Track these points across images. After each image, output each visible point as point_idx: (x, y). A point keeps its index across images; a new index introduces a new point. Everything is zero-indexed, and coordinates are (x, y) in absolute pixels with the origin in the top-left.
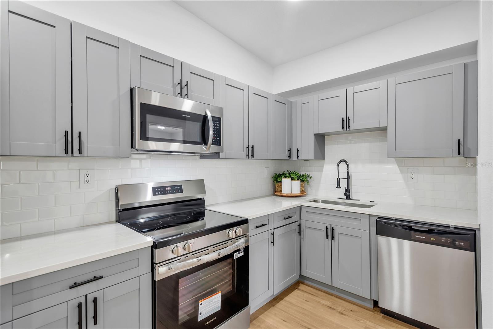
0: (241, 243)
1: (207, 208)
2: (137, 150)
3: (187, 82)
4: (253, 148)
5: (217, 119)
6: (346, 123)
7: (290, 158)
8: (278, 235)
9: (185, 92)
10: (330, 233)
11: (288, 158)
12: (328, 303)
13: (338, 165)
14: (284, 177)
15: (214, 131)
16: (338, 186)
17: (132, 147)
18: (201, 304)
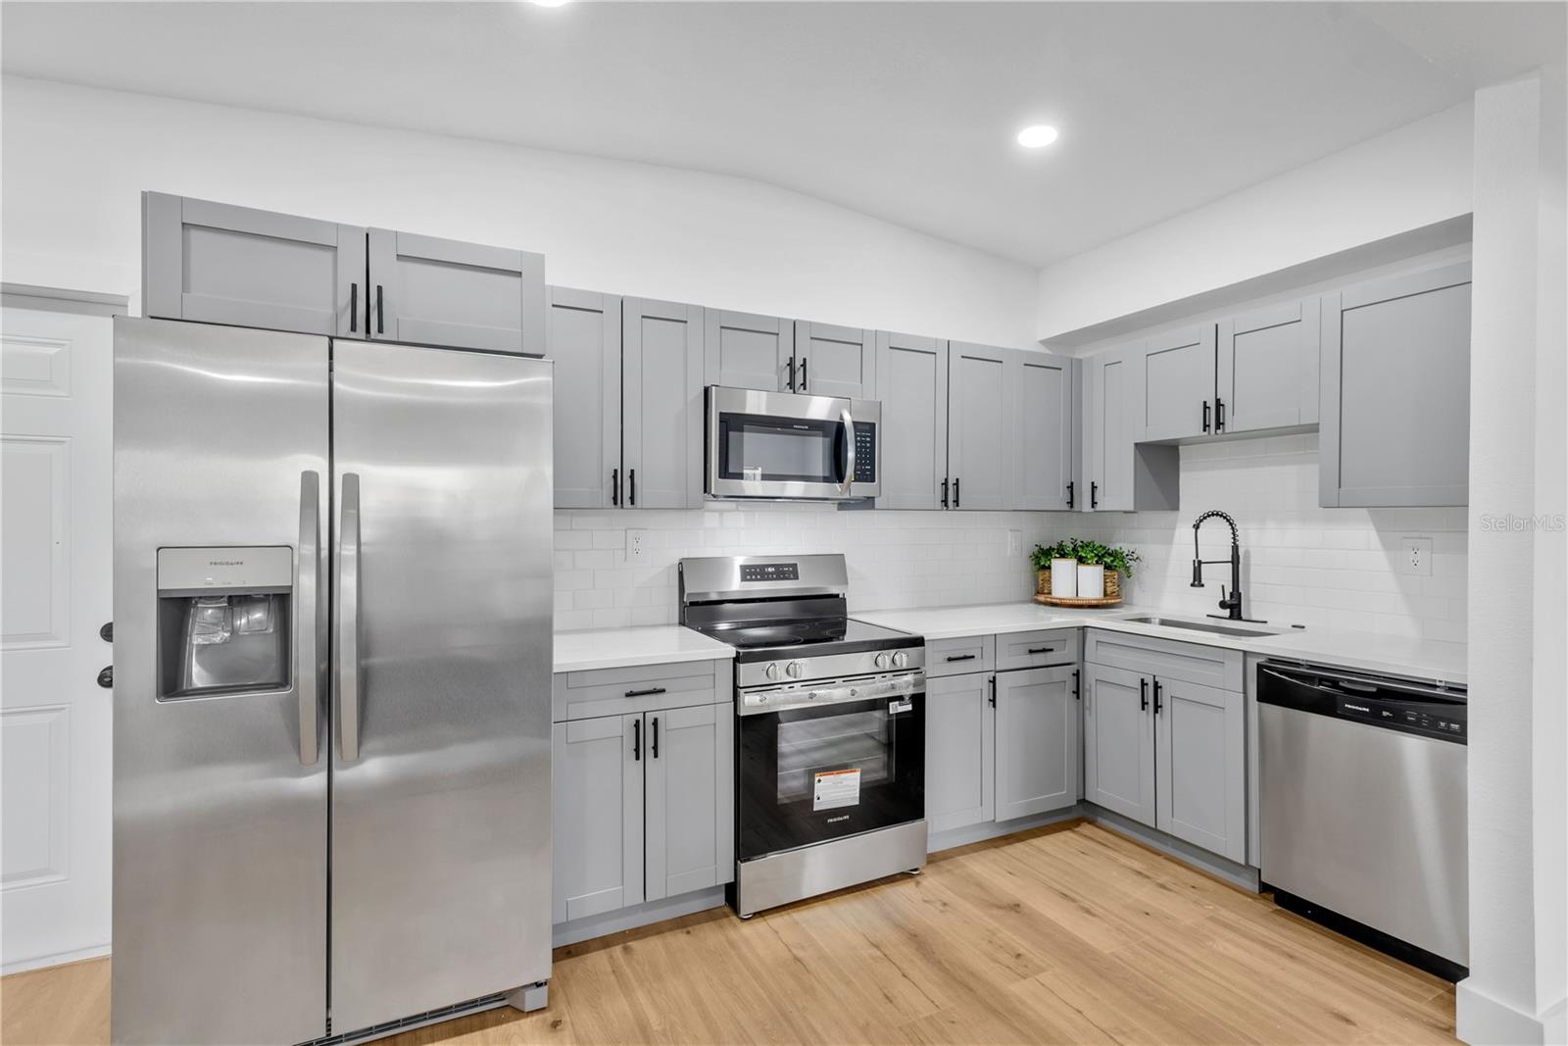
0: (905, 685)
1: (849, 616)
2: (714, 496)
3: (805, 360)
4: (957, 484)
5: (867, 427)
6: (1215, 415)
7: (1072, 507)
8: (1010, 688)
9: (799, 380)
10: (1152, 696)
11: (1067, 507)
12: (1137, 865)
13: (1197, 527)
14: (1057, 555)
15: (857, 453)
16: (1197, 581)
17: (705, 491)
18: (819, 781)
